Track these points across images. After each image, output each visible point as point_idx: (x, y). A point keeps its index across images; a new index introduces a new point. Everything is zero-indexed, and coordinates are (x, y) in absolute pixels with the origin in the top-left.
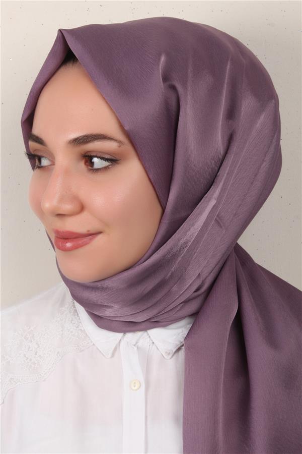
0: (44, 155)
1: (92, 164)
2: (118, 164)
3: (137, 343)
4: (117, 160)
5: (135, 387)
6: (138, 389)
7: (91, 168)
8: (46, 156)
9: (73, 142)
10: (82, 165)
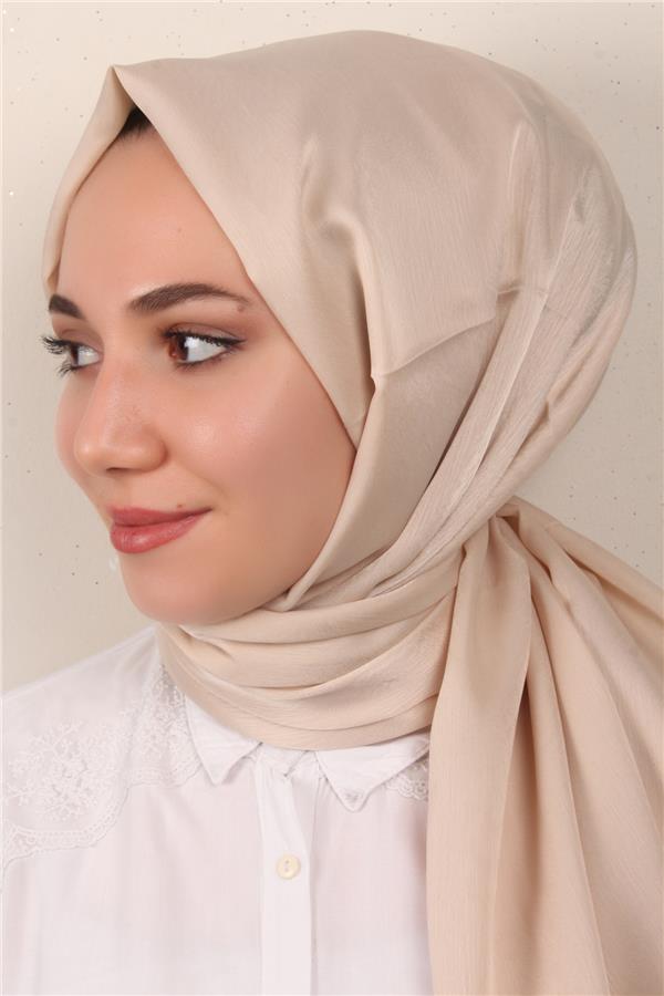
0: (84, 340)
1: (184, 351)
2: (241, 349)
3: (291, 770)
4: (238, 341)
5: (287, 870)
6: (295, 875)
7: (180, 361)
8: (87, 343)
9: (138, 305)
10: (162, 357)
